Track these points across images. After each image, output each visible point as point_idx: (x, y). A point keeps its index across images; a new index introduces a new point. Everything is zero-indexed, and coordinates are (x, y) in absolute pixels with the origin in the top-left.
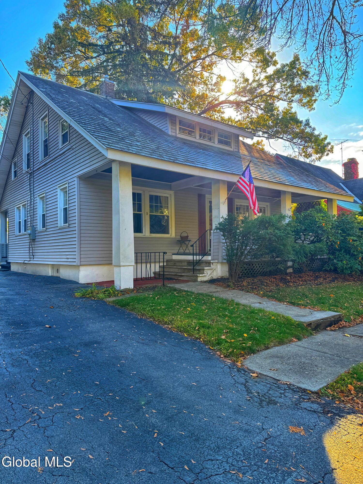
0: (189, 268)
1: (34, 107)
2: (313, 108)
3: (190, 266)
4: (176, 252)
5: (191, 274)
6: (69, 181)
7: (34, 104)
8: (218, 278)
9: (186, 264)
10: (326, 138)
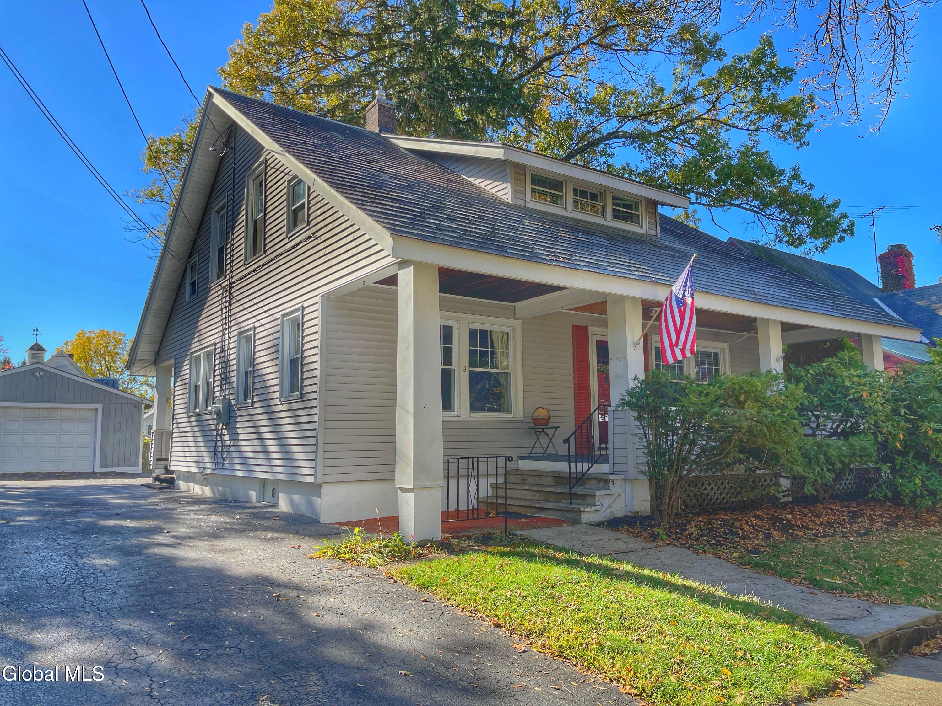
0: (559, 490)
1: (237, 156)
2: (804, 143)
3: (559, 485)
4: (526, 452)
5: (564, 504)
6: (306, 304)
7: (237, 150)
8: (626, 516)
9: (550, 481)
10: (836, 205)
